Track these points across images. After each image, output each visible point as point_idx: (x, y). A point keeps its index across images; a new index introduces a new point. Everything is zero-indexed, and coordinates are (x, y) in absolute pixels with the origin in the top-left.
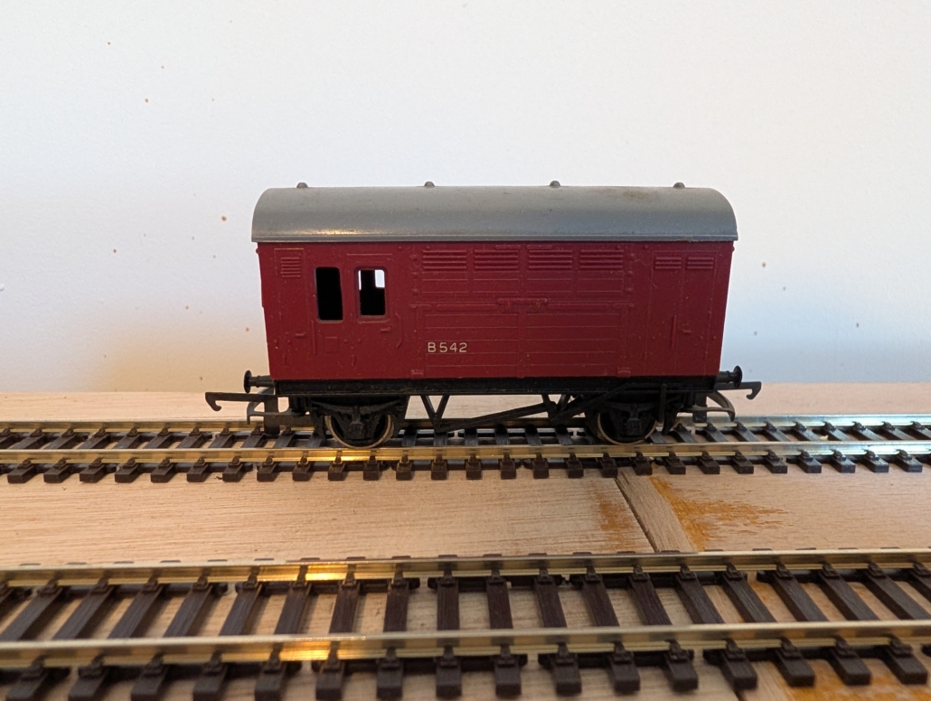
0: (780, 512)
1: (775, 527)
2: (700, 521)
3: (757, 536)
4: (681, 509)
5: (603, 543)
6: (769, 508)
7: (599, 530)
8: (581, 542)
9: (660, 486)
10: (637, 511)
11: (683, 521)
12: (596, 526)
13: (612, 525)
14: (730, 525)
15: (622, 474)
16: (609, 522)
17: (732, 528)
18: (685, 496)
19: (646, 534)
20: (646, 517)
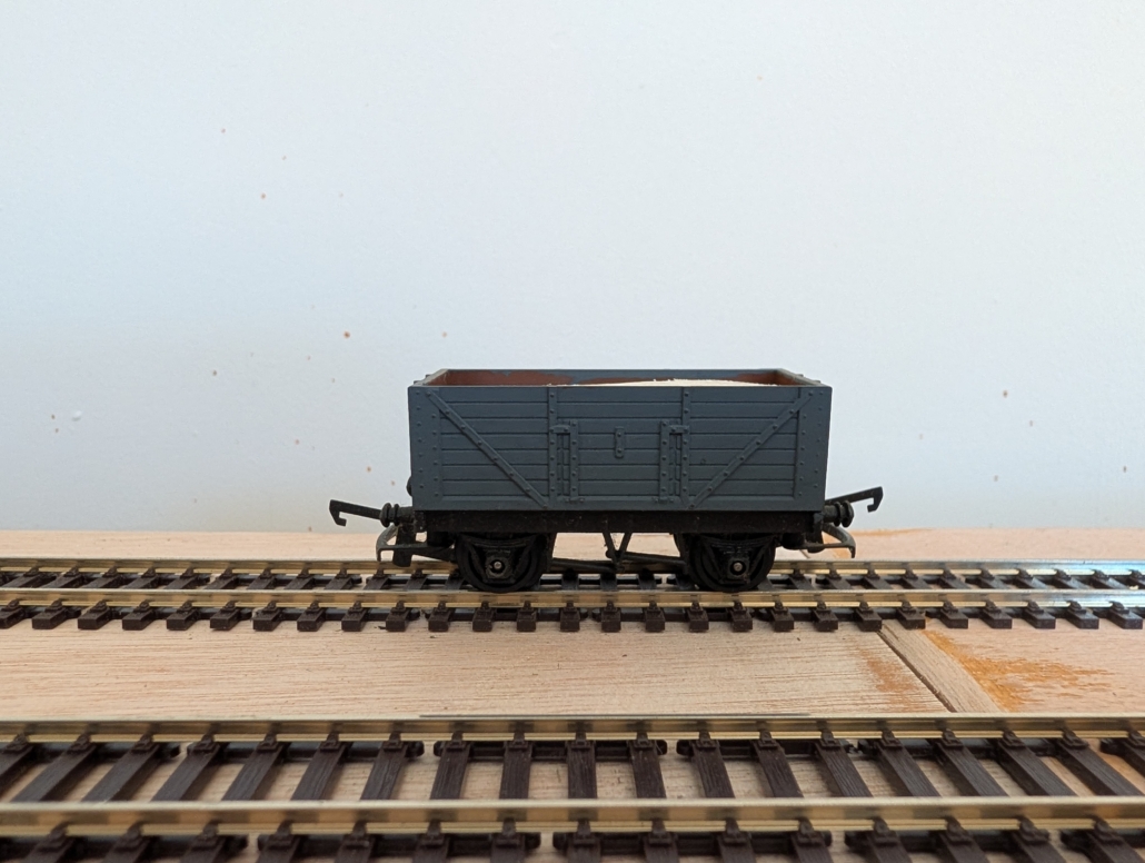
0: (1104, 673)
1: (1104, 690)
2: (1005, 681)
3: (1083, 700)
4: (974, 666)
5: (885, 706)
6: (1088, 668)
7: (875, 691)
8: (857, 704)
9: (939, 641)
10: (919, 669)
11: (982, 682)
12: (870, 687)
13: (892, 686)
14: (1045, 687)
15: (887, 628)
16: (886, 681)
17: (1048, 690)
18: (976, 652)
19: (938, 696)
20: (931, 676)
